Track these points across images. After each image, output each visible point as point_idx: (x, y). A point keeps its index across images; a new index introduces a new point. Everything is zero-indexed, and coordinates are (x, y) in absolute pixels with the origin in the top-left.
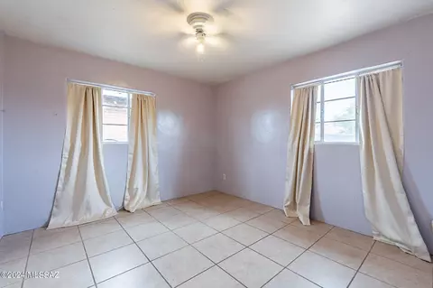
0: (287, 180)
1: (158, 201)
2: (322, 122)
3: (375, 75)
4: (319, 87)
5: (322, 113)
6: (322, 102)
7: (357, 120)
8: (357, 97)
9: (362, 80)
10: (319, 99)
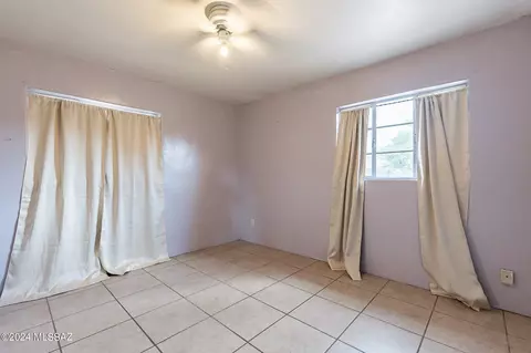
0: (332, 225)
1: (163, 257)
2: (374, 153)
3: (437, 96)
4: (371, 110)
5: (374, 143)
6: (374, 129)
7: (415, 151)
8: (415, 123)
9: (421, 103)
10: (370, 125)
